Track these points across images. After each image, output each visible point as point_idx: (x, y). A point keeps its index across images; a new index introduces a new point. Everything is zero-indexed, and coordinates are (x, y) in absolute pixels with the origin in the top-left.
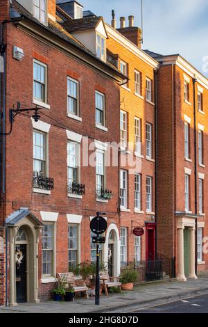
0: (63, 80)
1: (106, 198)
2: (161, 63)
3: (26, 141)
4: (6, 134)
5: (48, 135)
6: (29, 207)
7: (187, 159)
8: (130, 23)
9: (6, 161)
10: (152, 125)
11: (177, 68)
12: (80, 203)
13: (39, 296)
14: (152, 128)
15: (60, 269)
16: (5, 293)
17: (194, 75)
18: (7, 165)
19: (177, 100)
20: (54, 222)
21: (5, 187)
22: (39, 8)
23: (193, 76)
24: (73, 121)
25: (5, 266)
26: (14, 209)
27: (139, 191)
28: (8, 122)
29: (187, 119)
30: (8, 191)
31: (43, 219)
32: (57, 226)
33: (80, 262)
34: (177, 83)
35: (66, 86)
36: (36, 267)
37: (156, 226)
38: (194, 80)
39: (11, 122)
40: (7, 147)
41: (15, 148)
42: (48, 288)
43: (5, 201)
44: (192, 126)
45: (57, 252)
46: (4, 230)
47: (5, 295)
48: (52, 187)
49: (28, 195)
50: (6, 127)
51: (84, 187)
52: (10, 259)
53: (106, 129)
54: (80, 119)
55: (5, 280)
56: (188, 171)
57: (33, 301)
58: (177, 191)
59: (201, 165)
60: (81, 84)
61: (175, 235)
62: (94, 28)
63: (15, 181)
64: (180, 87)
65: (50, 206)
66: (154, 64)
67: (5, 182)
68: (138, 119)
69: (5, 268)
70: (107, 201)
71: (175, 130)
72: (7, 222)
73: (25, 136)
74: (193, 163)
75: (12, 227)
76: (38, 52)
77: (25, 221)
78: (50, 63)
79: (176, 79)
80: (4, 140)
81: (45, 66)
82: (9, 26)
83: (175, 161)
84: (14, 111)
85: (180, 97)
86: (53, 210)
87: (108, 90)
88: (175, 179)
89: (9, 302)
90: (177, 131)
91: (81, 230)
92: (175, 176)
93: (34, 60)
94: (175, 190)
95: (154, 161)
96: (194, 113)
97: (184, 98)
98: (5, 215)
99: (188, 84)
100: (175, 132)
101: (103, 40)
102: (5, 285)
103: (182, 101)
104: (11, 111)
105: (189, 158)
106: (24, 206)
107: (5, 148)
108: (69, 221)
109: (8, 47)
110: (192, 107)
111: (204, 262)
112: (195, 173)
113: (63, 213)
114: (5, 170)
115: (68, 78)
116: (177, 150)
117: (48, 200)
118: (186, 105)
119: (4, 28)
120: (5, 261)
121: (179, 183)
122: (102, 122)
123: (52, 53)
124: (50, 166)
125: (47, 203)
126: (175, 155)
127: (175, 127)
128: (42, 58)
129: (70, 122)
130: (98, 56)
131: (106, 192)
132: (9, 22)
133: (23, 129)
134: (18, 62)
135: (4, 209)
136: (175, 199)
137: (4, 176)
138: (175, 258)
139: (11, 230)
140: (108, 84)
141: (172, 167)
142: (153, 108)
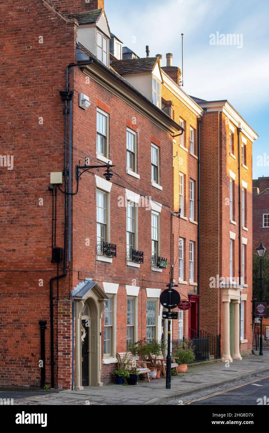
0: (123, 132)
1: (161, 267)
2: (205, 109)
3: (90, 202)
4: (72, 194)
5: (109, 196)
6: (93, 277)
7: (232, 222)
8: (168, 61)
9: (72, 224)
10: (195, 181)
11: (223, 115)
12: (137, 273)
13: (101, 379)
14: (195, 185)
15: (120, 349)
16: (71, 376)
17: (239, 124)
18: (74, 230)
19: (223, 154)
20: (115, 294)
21: (72, 255)
22: (102, 48)
23: (237, 125)
24: (132, 179)
25: (71, 344)
26: (80, 280)
27: (183, 258)
28: (75, 180)
29: (233, 175)
30: (74, 258)
31: (105, 292)
32: (118, 299)
33: (137, 340)
34: (223, 133)
35: (125, 138)
36: (100, 345)
37: (198, 299)
38: (239, 130)
39: (77, 180)
40: (74, 208)
41: (81, 210)
42: (109, 370)
43: (71, 271)
44: (237, 183)
45: (117, 329)
46: (71, 303)
47: (71, 377)
48: (115, 255)
49: (92, 264)
50: (72, 186)
51: (142, 255)
52: (76, 337)
53: (161, 188)
54: (138, 176)
55: (71, 361)
56: (233, 235)
57: (96, 384)
58: (223, 258)
59: (244, 228)
60: (138, 136)
61: (220, 309)
62: (151, 71)
63: (81, 247)
64: (225, 138)
65: (111, 277)
66: (199, 111)
67: (72, 249)
68: (182, 175)
69: (71, 347)
70: (161, 270)
71: (221, 188)
72: (73, 294)
73: (90, 197)
74: (238, 226)
75: (79, 301)
76: (101, 99)
77: (90, 294)
78: (111, 113)
79: (223, 129)
80: (70, 201)
81: (107, 115)
82: (76, 70)
83: (221, 224)
84: (81, 168)
85: (225, 149)
86: (114, 281)
87: (162, 142)
88: (221, 244)
89: (75, 386)
90: (223, 189)
91: (139, 304)
92: (221, 241)
93: (98, 109)
94: (221, 257)
95: (196, 223)
96: (239, 169)
97: (229, 150)
98: (71, 286)
99: (233, 135)
100: (221, 191)
101: (158, 84)
102: (71, 366)
103: (228, 154)
104: (78, 167)
105: (234, 220)
106: (88, 277)
107: (72, 210)
108: (128, 294)
109: (74, 95)
110: (237, 161)
111: (246, 341)
112: (239, 238)
113: (123, 284)
114: (72, 236)
115: (128, 129)
116: (223, 212)
117: (110, 270)
118: (231, 159)
119: (71, 72)
120: (71, 338)
121: (224, 249)
122: (156, 179)
123: (114, 101)
124: (111, 230)
125: (109, 273)
126: (221, 218)
127: (221, 184)
128: (105, 107)
129: (129, 180)
130: (154, 103)
131: (162, 260)
132: (75, 65)
133: (88, 188)
134: (83, 111)
135: (70, 280)
136: (221, 267)
137: (70, 242)
138: (220, 335)
139: (77, 303)
140: (162, 135)
141: (217, 231)
142: (196, 161)
